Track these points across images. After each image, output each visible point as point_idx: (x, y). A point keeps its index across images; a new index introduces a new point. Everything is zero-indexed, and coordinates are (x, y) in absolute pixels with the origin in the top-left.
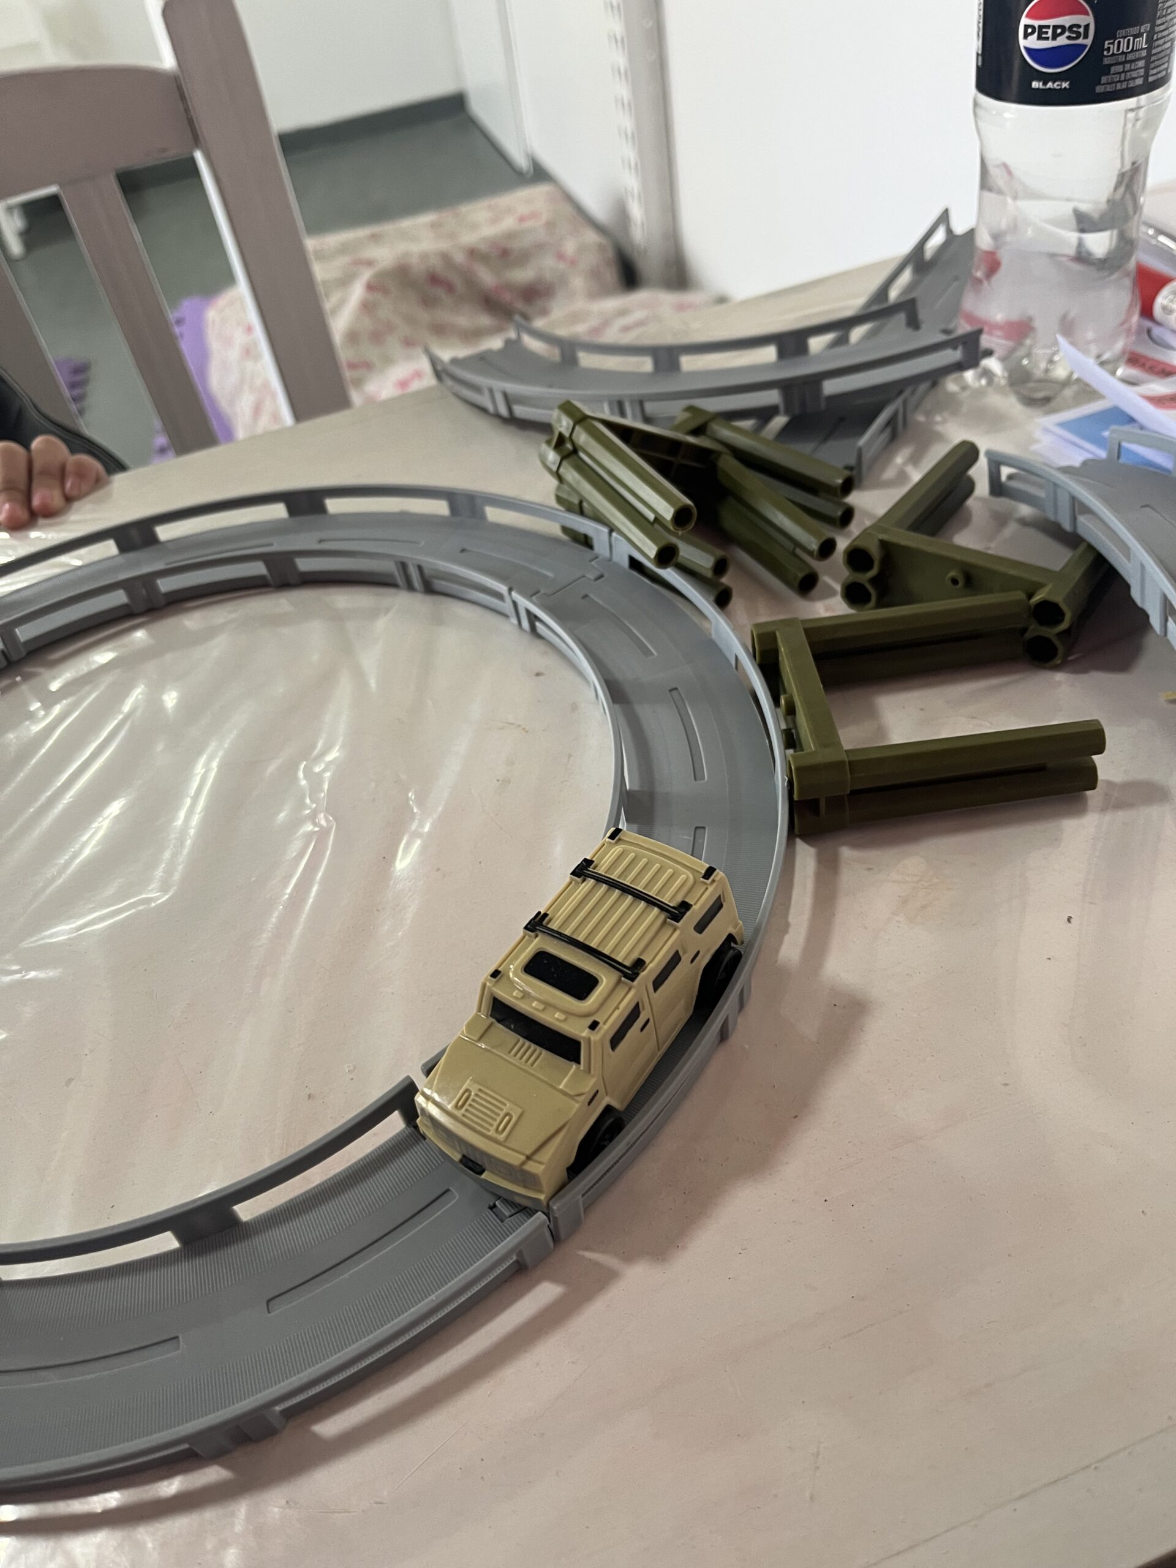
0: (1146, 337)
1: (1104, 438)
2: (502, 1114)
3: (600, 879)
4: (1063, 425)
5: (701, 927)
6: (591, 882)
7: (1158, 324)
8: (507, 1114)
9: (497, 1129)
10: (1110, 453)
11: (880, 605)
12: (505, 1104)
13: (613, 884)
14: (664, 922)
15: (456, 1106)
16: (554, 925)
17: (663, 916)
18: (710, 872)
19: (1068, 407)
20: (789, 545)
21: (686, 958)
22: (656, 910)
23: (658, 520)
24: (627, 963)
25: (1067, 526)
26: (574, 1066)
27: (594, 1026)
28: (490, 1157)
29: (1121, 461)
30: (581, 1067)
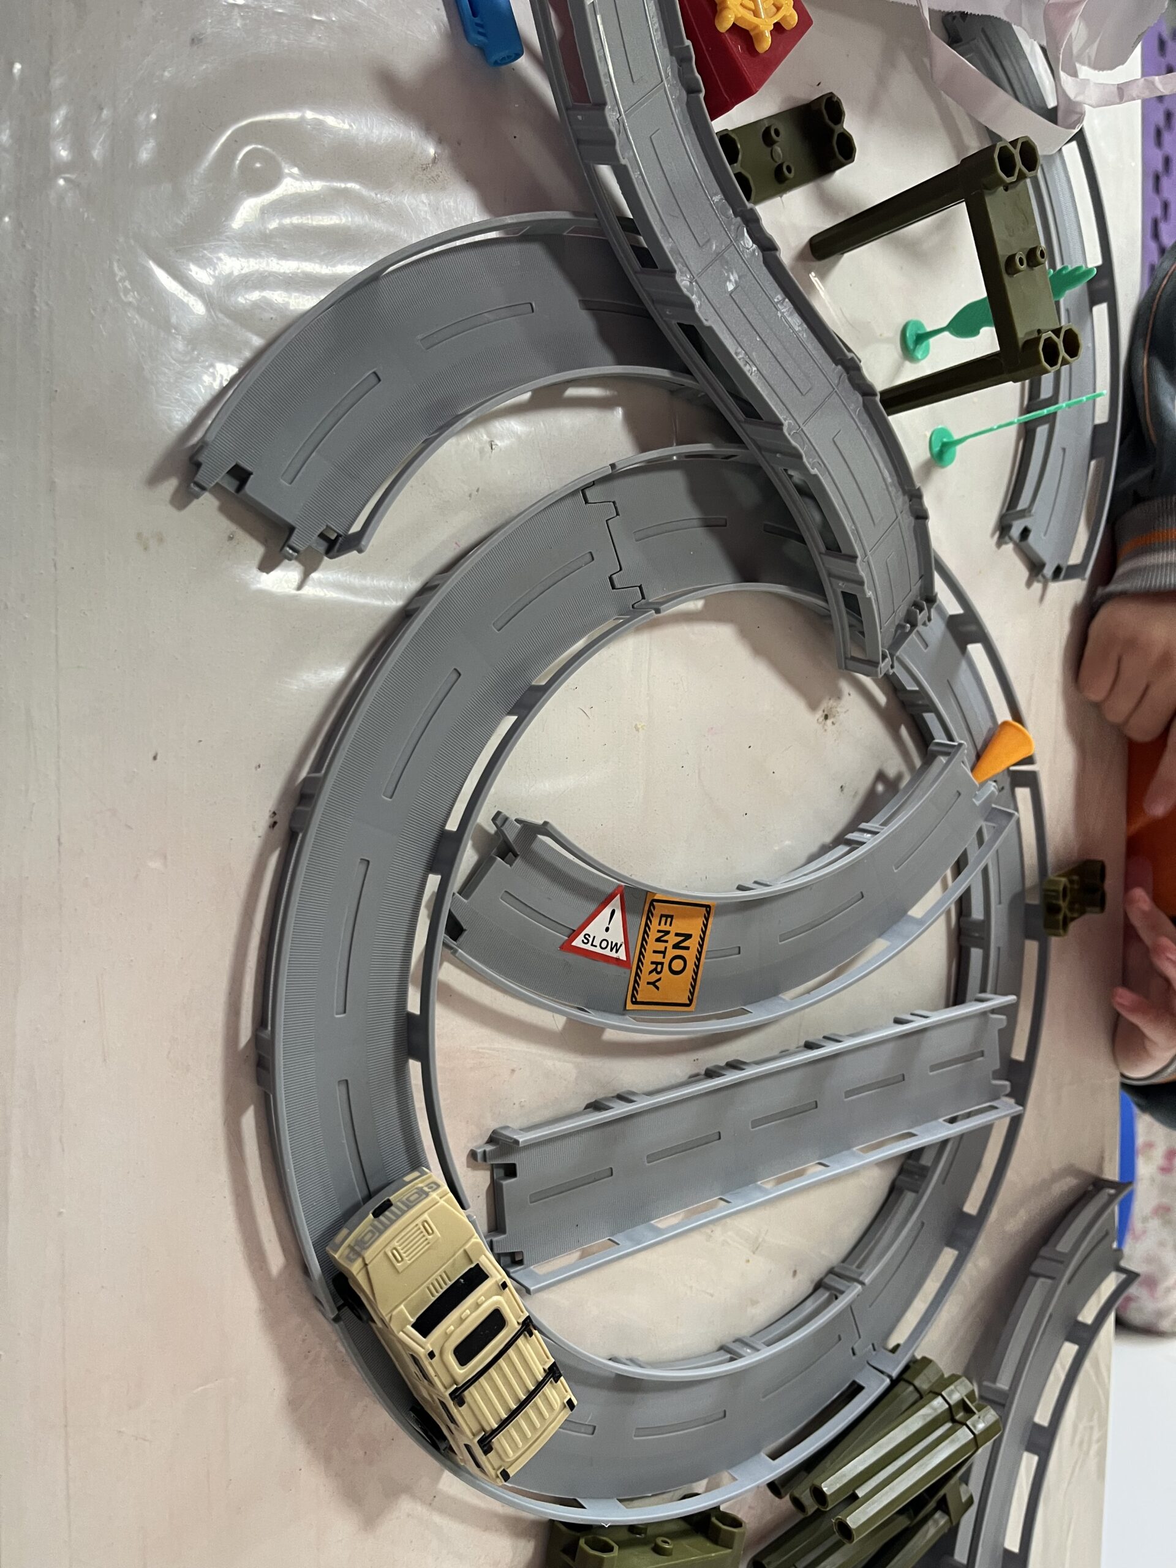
2: (404, 1255)
5: (469, 1449)
6: (541, 1377)
8: (402, 1259)
9: (395, 1249)
12: (409, 1260)
13: (531, 1395)
14: (484, 1430)
15: (426, 1221)
16: (521, 1341)
17: (488, 1429)
18: (505, 1475)
21: (452, 1426)
22: (495, 1426)
24: (466, 1393)
26: (413, 1320)
27: (432, 1355)
28: (381, 1231)
30: (409, 1327)
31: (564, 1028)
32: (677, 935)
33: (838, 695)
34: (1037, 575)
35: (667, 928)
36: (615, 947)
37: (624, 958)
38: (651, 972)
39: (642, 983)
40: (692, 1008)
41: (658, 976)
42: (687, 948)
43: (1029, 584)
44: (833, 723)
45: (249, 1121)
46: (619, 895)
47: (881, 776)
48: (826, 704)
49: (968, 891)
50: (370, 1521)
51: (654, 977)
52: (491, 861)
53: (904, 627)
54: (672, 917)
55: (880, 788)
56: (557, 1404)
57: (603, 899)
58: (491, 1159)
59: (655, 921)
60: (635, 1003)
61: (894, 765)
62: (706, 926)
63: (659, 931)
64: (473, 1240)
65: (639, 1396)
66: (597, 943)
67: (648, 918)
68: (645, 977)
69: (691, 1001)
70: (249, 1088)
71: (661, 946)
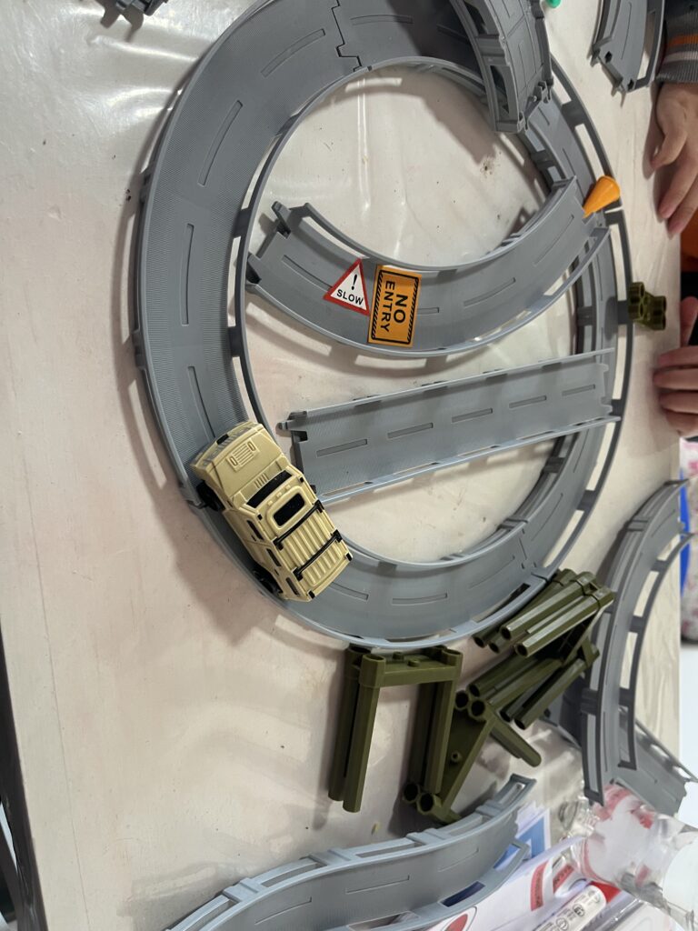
0: (582, 877)
1: (526, 840)
2: (238, 462)
3: (329, 542)
4: (541, 822)
5: (288, 581)
6: (329, 538)
7: (587, 886)
8: (237, 464)
9: (232, 457)
10: (517, 841)
11: (455, 710)
12: (241, 464)
13: (324, 548)
14: (296, 565)
15: (250, 442)
16: (315, 514)
17: (299, 566)
18: (312, 595)
19: (551, 826)
20: (498, 687)
21: (277, 568)
22: (303, 564)
23: (527, 635)
24: (283, 542)
25: (479, 809)
26: (247, 501)
27: (260, 517)
28: (222, 449)
29: (510, 845)
30: (245, 505)
31: (331, 354)
32: (398, 296)
33: (493, 155)
34: (617, 86)
35: (391, 291)
36: (359, 301)
37: (365, 308)
38: (383, 319)
39: (378, 326)
40: (410, 345)
41: (387, 323)
42: (405, 305)
43: (613, 93)
44: (491, 173)
45: (134, 389)
46: (358, 266)
47: (523, 212)
48: (485, 160)
49: (580, 279)
50: (235, 639)
51: (385, 323)
52: (273, 234)
53: (533, 98)
54: (394, 283)
55: (523, 219)
56: (341, 555)
57: (348, 267)
58: (291, 427)
59: (383, 285)
60: (374, 339)
61: (531, 206)
62: (416, 291)
63: (386, 292)
64: (281, 456)
65: (393, 580)
66: (347, 296)
67: (379, 283)
68: (380, 322)
69: (409, 340)
70: (131, 369)
71: (388, 303)
